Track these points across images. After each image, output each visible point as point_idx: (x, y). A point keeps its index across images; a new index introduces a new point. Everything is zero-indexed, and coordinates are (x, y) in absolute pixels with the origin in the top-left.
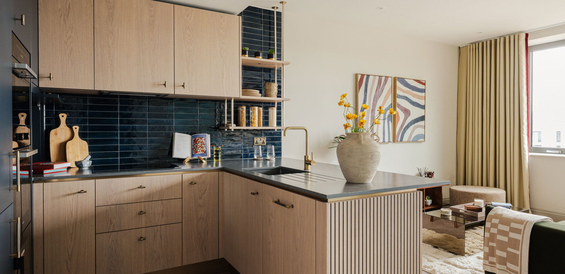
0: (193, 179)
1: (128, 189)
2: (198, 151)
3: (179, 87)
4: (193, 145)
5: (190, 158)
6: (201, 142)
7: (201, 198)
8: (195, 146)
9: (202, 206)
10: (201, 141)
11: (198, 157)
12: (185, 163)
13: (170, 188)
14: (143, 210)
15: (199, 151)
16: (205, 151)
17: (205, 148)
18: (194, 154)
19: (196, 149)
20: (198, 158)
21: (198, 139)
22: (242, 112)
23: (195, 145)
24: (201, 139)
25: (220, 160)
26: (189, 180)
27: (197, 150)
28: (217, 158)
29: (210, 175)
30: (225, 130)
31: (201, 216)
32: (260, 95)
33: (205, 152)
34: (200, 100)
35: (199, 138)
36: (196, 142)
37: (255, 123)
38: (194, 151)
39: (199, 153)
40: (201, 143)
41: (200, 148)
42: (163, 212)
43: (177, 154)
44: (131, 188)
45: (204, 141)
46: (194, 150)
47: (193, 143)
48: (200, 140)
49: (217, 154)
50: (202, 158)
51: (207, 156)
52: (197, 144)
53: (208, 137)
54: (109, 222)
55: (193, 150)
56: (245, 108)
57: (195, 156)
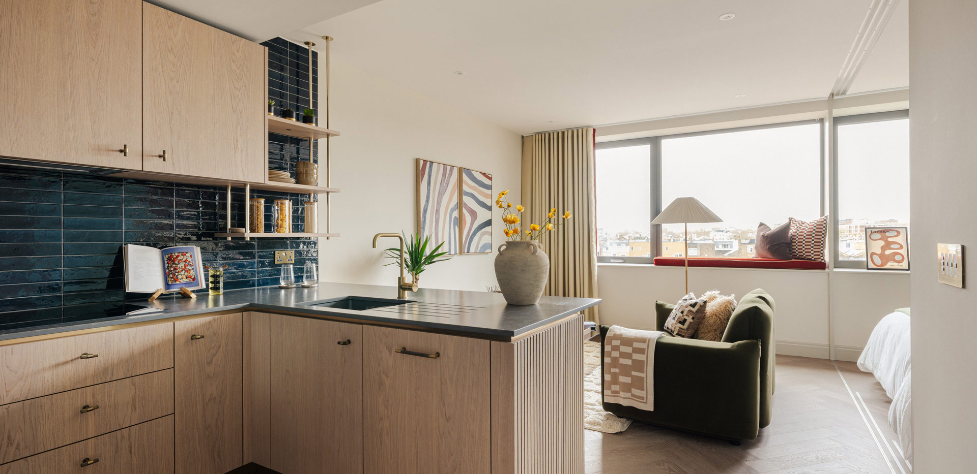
0: (195, 329)
1: (54, 363)
2: (180, 277)
3: (151, 158)
4: (168, 266)
5: (164, 292)
6: (183, 260)
7: (210, 363)
8: (172, 269)
9: (212, 376)
10: (185, 259)
11: (181, 288)
12: (154, 301)
13: (150, 352)
14: (89, 401)
15: (182, 278)
16: (193, 277)
17: (192, 271)
18: (170, 283)
19: (174, 275)
20: (181, 290)
21: (178, 256)
22: (258, 207)
23: (171, 266)
24: (182, 255)
25: (221, 291)
26: (188, 332)
27: (177, 276)
28: (216, 289)
29: (227, 320)
30: (228, 238)
31: (212, 394)
32: (293, 180)
33: (194, 279)
34: (178, 184)
35: (180, 254)
36: (174, 261)
37: (284, 226)
38: (171, 278)
39: (181, 281)
40: (184, 263)
41: (184, 272)
42: (134, 400)
43: (134, 285)
44: (61, 360)
45: (189, 259)
46: (169, 275)
47: (168, 263)
48: (182, 257)
49: (216, 282)
50: (188, 290)
51: (199, 285)
52: (176, 264)
53: (197, 251)
54: (6, 440)
55: (169, 276)
56: (262, 201)
57: (173, 286)
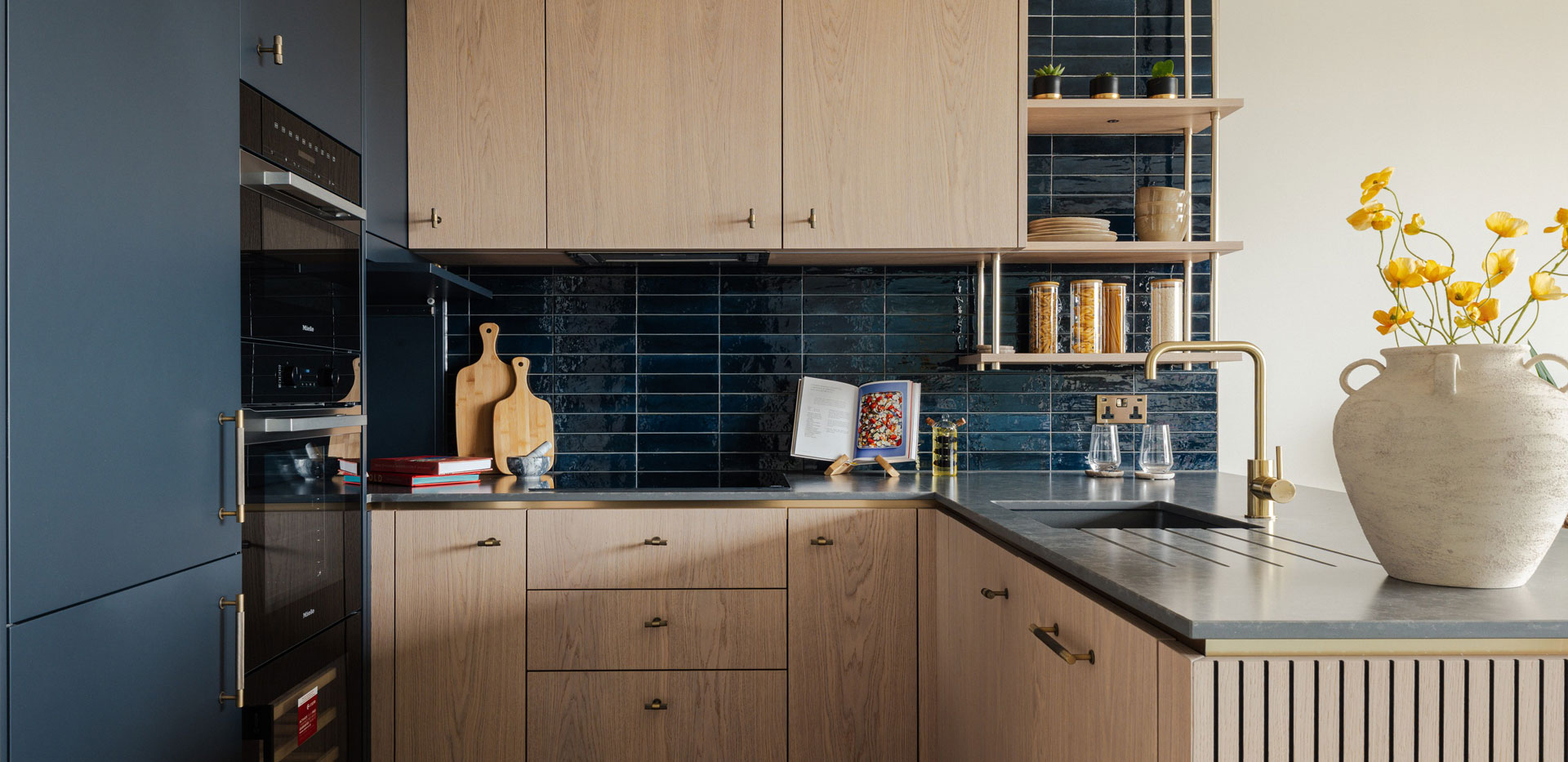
0: (824, 526)
1: (618, 543)
2: (876, 436)
3: (796, 225)
4: (862, 417)
5: (850, 462)
6: (886, 407)
7: (851, 595)
8: (867, 422)
9: (855, 621)
10: (889, 404)
11: (876, 457)
12: (832, 477)
13: (747, 552)
14: (662, 613)
15: (880, 439)
16: (897, 439)
17: (898, 427)
18: (860, 447)
19: (868, 432)
20: (876, 460)
21: (878, 399)
22: (1043, 301)
23: (867, 417)
24: (886, 397)
25: (953, 470)
26: (810, 530)
27: (873, 435)
28: (944, 464)
29: (886, 520)
30: (978, 366)
31: (855, 654)
32: (1114, 236)
33: (899, 443)
34: (892, 269)
35: (883, 396)
36: (871, 407)
37: (1089, 339)
38: (864, 437)
39: (878, 444)
40: (887, 412)
41: (884, 427)
42: (724, 628)
43: (804, 447)
44: (627, 541)
45: (897, 406)
46: (863, 433)
47: (863, 412)
48: (886, 400)
49: (943, 451)
50: (885, 462)
51: (904, 454)
52: (874, 413)
53: (914, 391)
54: (565, 638)
55: (860, 433)
56: (1053, 287)
57: (863, 453)
